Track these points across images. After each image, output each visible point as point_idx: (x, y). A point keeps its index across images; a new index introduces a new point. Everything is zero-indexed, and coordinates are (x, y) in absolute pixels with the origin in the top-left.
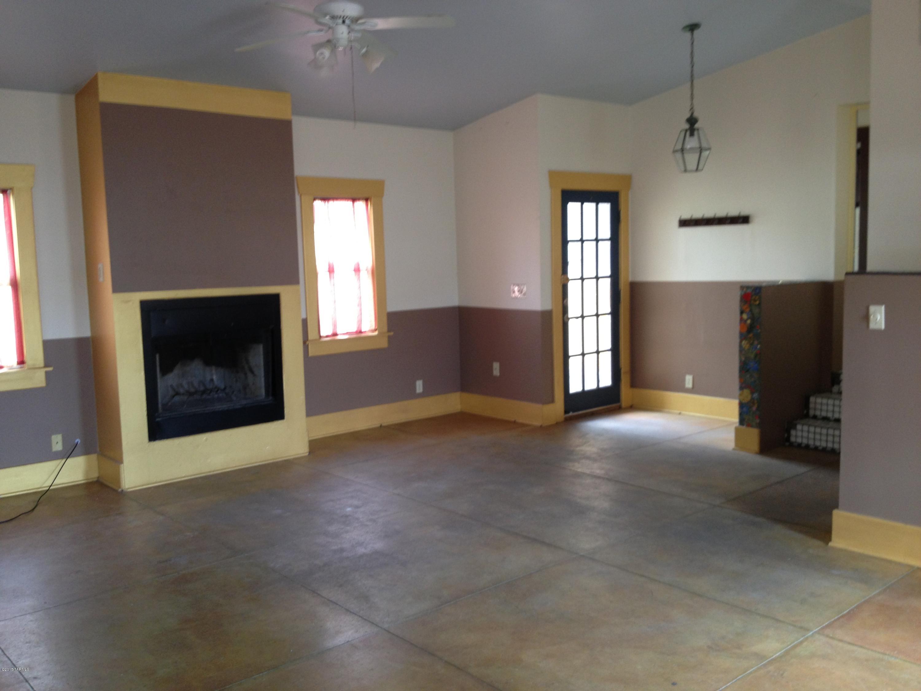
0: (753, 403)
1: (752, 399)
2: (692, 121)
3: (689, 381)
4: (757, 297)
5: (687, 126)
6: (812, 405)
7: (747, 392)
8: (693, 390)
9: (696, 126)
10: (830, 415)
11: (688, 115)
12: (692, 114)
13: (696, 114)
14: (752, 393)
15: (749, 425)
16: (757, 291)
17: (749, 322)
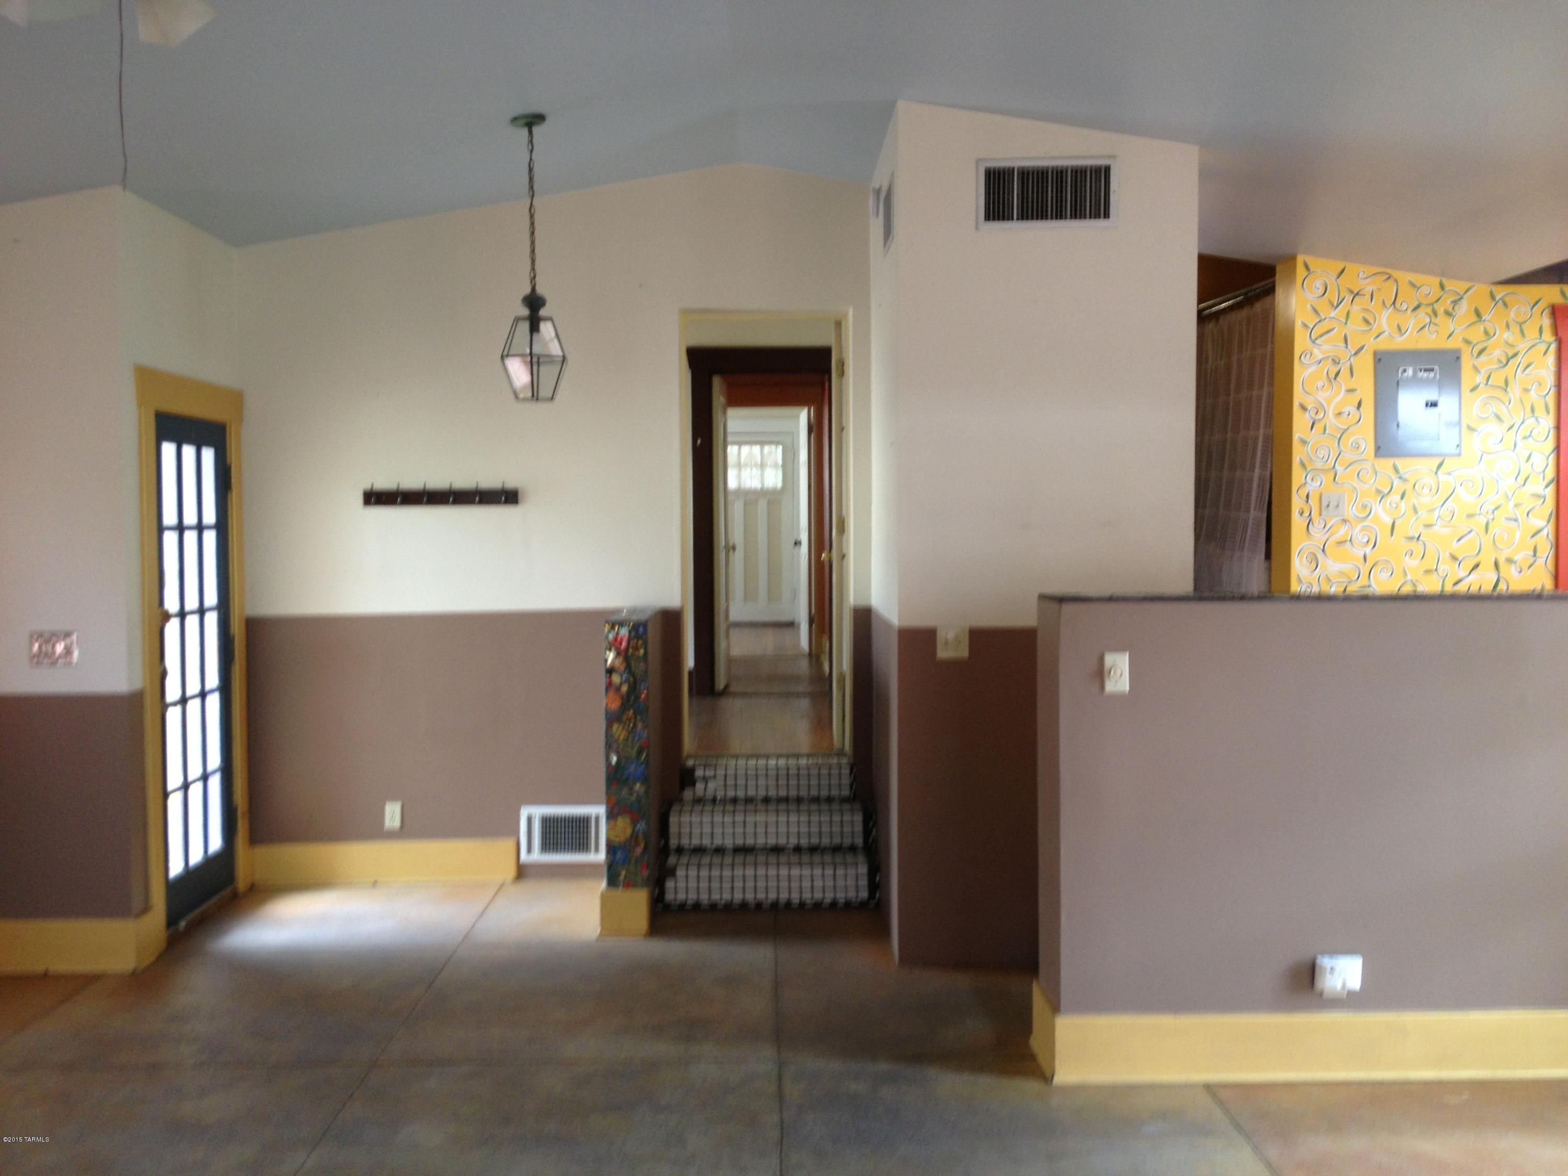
0: (637, 843)
1: (634, 837)
2: (534, 302)
3: (392, 815)
4: (640, 642)
5: (525, 312)
6: (673, 829)
7: (623, 823)
8: (405, 832)
9: (543, 312)
10: (706, 842)
11: (527, 290)
12: (533, 289)
13: (540, 290)
14: (634, 822)
15: (629, 884)
16: (641, 630)
17: (625, 688)
